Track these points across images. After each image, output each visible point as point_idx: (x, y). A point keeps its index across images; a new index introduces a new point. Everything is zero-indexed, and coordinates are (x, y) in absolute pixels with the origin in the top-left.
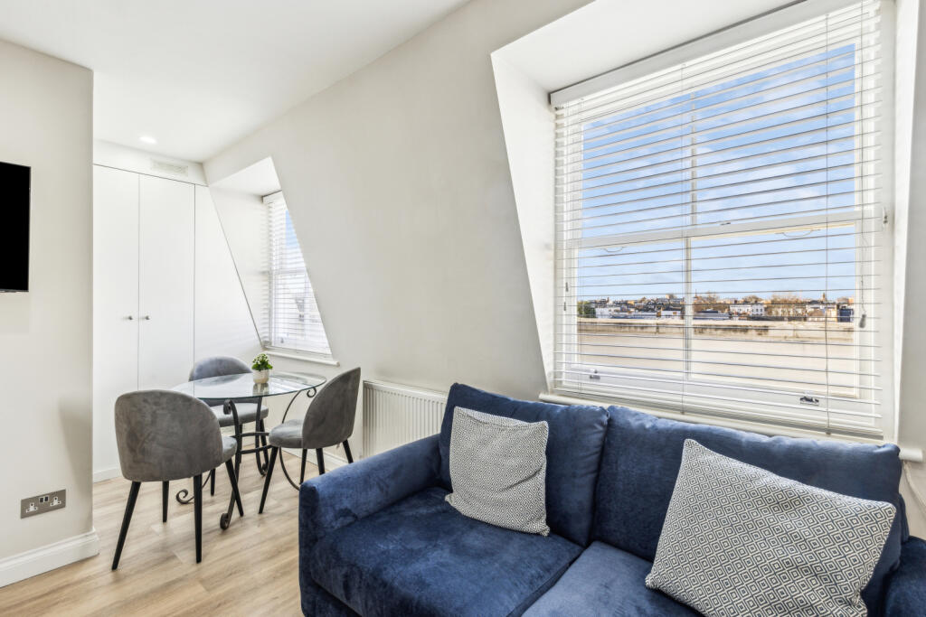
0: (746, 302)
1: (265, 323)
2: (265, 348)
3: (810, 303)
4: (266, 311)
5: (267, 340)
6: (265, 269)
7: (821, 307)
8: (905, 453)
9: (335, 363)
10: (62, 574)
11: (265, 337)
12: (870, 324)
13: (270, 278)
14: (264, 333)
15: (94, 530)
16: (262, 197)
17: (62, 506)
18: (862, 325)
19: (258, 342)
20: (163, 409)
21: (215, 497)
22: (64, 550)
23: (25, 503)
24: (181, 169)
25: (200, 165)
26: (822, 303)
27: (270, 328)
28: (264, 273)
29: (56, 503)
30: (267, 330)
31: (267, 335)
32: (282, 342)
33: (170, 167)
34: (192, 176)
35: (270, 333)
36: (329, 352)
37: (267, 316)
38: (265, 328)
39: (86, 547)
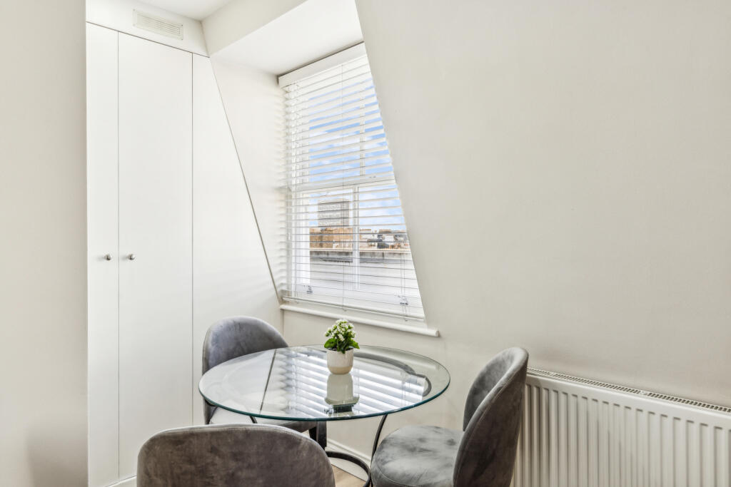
1: (281, 264)
2: (282, 301)
4: (284, 246)
5: (284, 288)
9: (433, 332)
11: (282, 284)
13: (288, 197)
14: (281, 279)
16: (278, 76)
19: (274, 293)
20: (250, 467)
24: (174, 28)
25: (200, 23)
27: (288, 271)
28: (280, 189)
30: (284, 274)
31: (284, 281)
32: (310, 292)
33: (160, 24)
34: (189, 40)
35: (288, 278)
36: (421, 314)
37: (284, 253)
38: (282, 271)
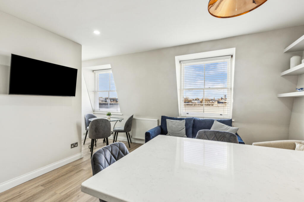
0: (196, 100)
2: (94, 111)
3: (211, 100)
6: (94, 90)
7: (214, 101)
8: (233, 120)
9: (122, 114)
10: (80, 160)
12: (229, 103)
13: (95, 93)
15: (82, 152)
16: (93, 71)
17: (77, 146)
18: (228, 103)
19: (92, 110)
21: (97, 147)
22: (77, 156)
23: (72, 145)
26: (214, 100)
29: (76, 145)
31: (94, 108)
32: (99, 110)
37: (94, 103)
39: (81, 155)
